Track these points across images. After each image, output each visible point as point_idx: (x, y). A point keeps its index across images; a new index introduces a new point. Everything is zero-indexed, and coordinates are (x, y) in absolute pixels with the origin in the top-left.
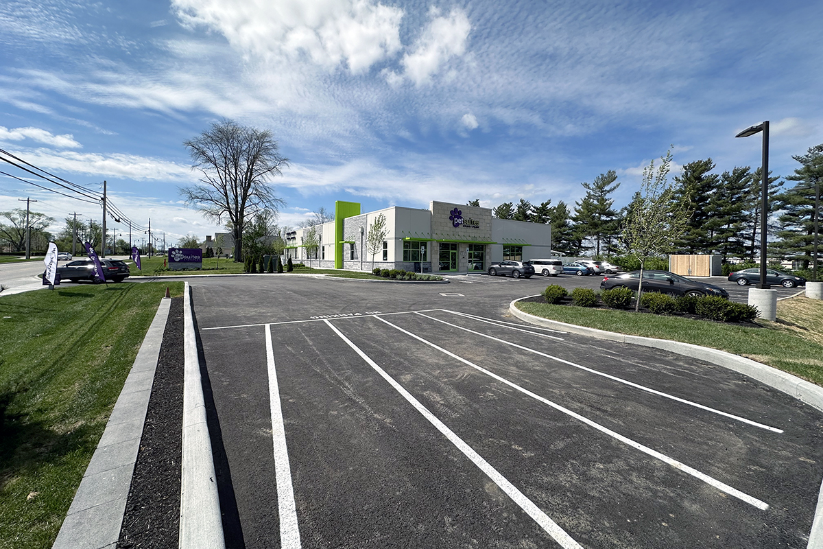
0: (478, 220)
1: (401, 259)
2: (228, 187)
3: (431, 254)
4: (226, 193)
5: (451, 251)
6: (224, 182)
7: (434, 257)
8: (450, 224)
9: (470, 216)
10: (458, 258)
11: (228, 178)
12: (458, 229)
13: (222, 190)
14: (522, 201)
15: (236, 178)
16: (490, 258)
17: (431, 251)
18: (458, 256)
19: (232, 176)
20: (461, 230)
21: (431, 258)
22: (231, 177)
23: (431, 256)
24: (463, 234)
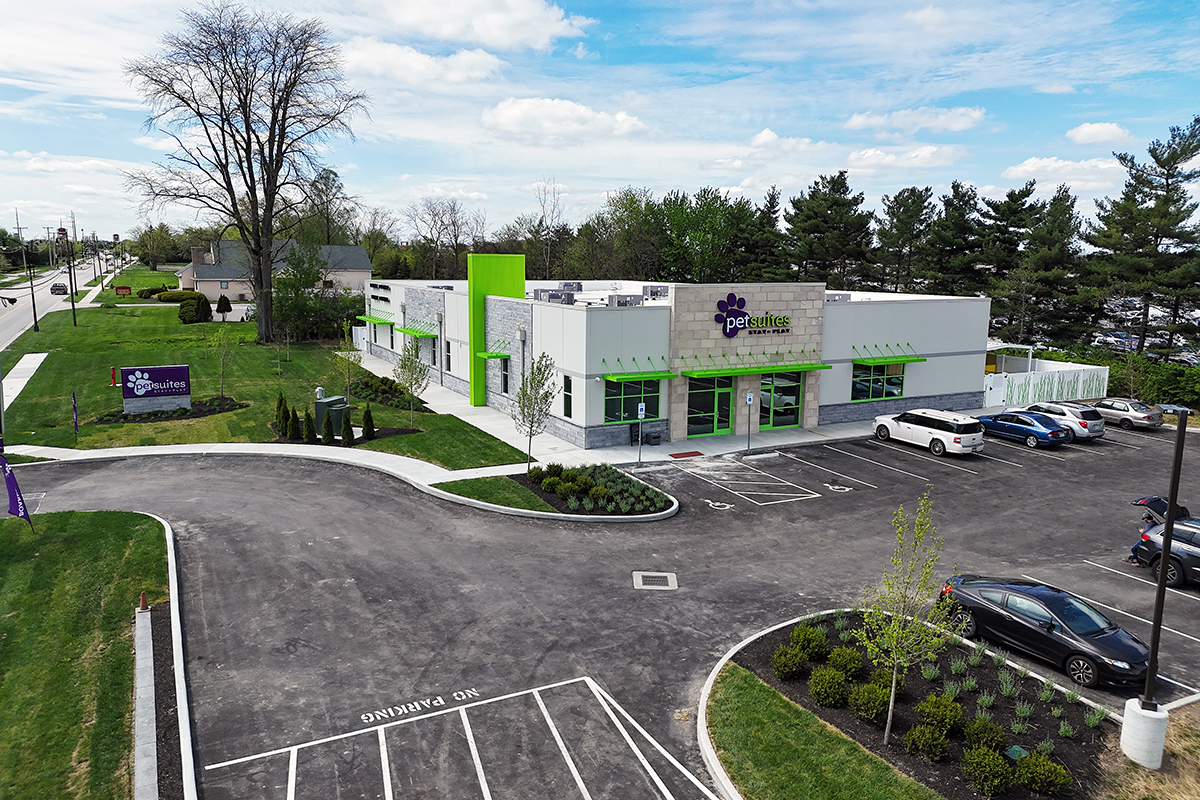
0: (787, 314)
1: (600, 418)
2: (232, 169)
3: (670, 403)
4: (229, 183)
5: (718, 391)
6: (222, 155)
7: (675, 410)
8: (716, 331)
9: (768, 306)
10: (735, 406)
11: (230, 143)
12: (735, 341)
13: (218, 176)
14: (956, 187)
15: (249, 143)
16: (816, 398)
17: (670, 395)
18: (735, 399)
19: (238, 138)
20: (743, 343)
21: (669, 412)
22: (236, 142)
23: (670, 408)
24: (747, 350)
